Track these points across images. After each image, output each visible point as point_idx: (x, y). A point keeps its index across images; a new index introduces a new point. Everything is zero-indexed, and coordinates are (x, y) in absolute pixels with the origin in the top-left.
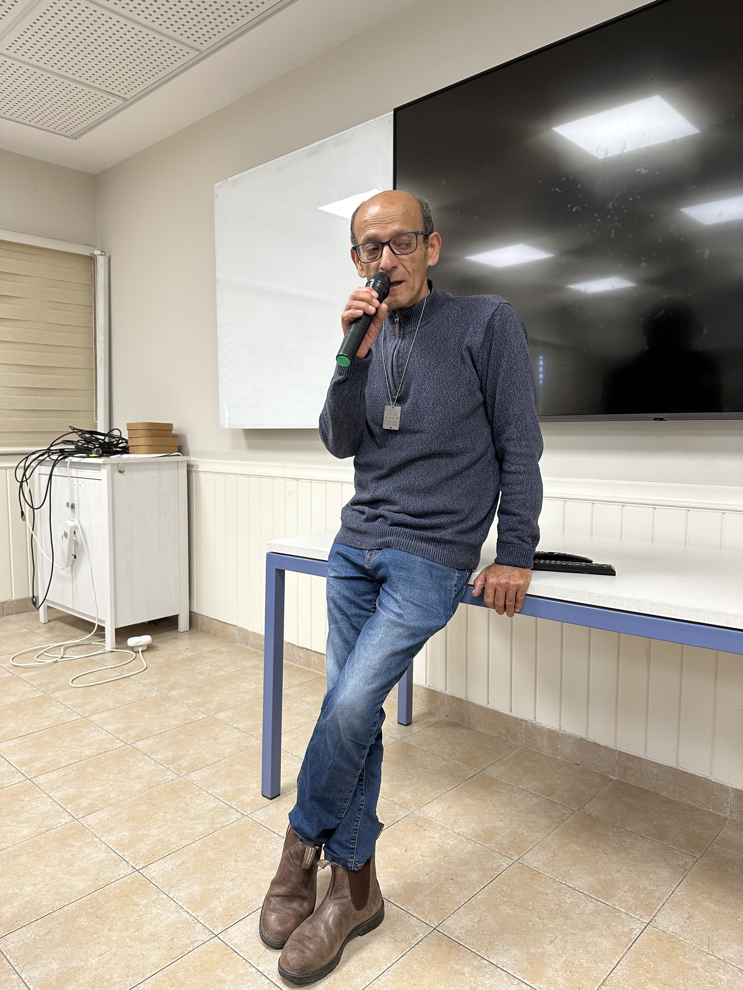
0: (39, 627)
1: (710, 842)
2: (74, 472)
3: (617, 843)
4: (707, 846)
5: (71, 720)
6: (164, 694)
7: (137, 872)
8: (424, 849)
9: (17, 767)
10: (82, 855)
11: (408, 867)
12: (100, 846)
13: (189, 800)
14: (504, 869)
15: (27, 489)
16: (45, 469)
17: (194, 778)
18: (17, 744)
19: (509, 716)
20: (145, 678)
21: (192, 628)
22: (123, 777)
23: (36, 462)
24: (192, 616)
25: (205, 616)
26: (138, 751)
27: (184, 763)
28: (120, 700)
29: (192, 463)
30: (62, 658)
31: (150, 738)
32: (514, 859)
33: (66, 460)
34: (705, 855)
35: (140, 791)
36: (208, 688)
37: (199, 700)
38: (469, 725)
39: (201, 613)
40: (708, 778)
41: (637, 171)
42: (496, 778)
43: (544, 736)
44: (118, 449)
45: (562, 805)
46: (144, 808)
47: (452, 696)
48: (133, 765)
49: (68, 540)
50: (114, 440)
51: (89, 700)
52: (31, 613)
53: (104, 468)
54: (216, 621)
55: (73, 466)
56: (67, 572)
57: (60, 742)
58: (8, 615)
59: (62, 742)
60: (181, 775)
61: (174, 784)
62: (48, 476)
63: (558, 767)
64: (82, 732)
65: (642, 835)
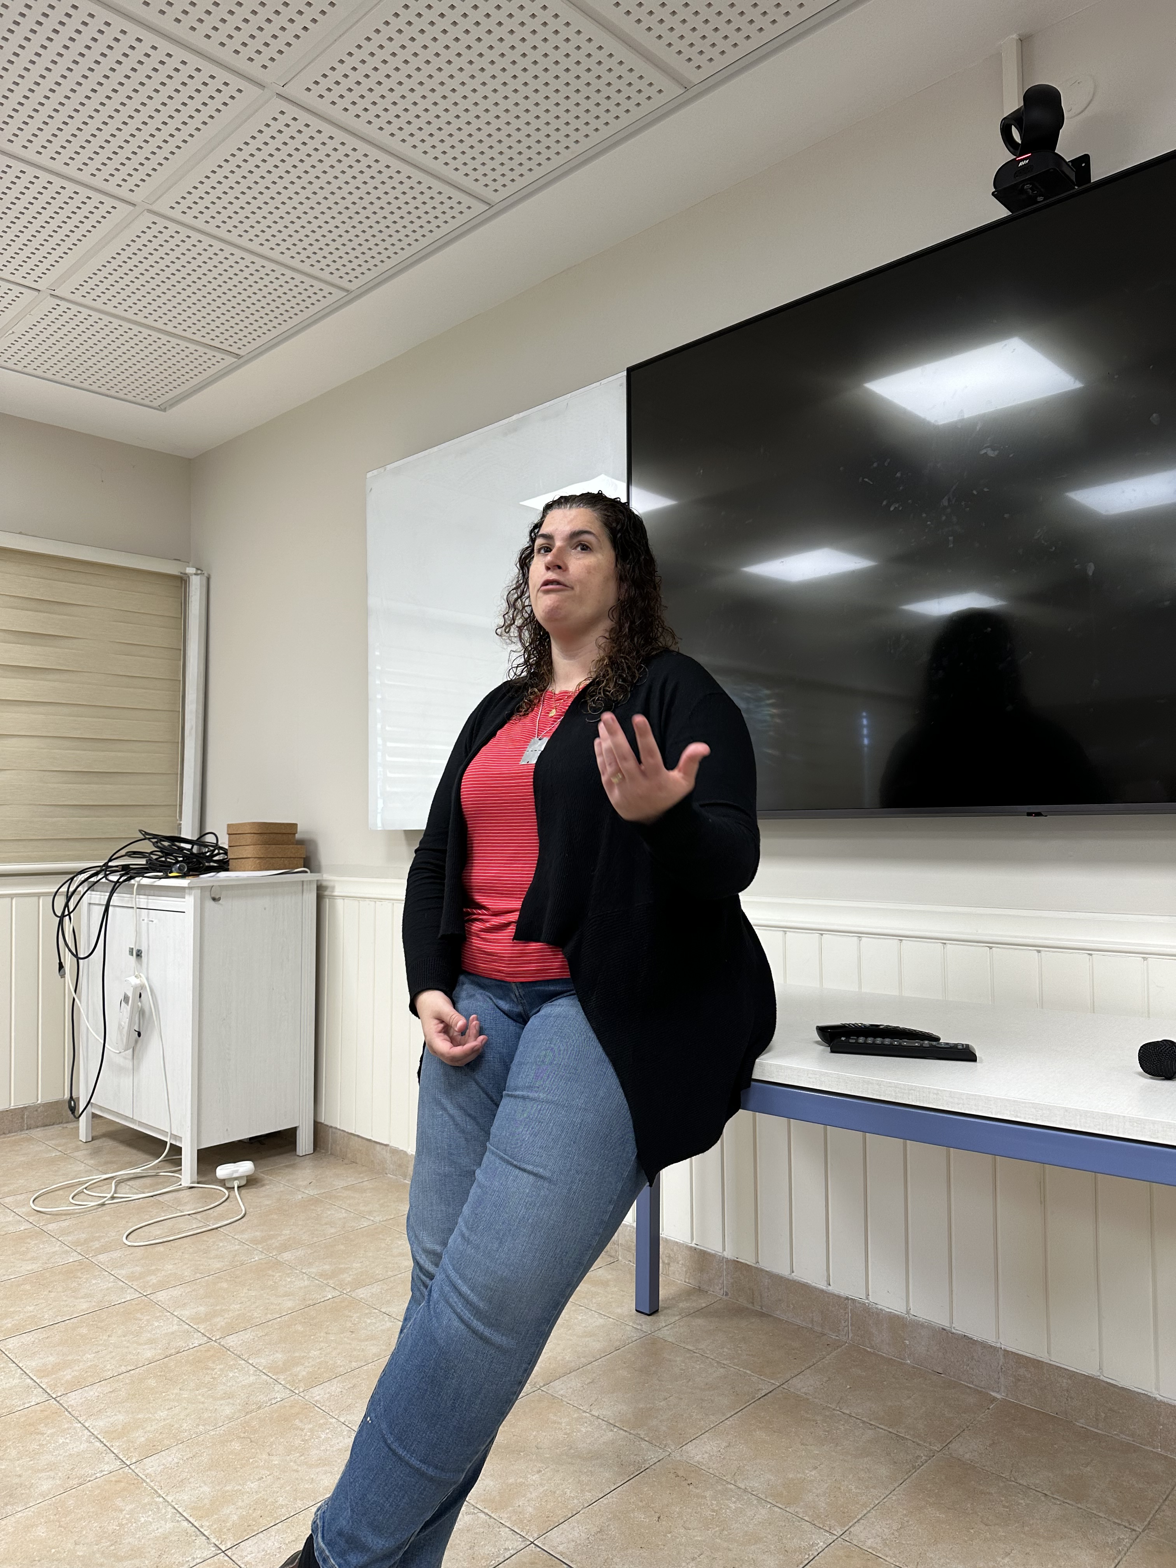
0: (77, 1149)
1: (1159, 1504)
2: (143, 901)
3: (1004, 1506)
4: (1153, 1512)
5: (123, 1301)
6: (272, 1257)
7: (222, 1554)
8: (688, 1517)
9: (34, 1378)
10: (134, 1525)
11: (662, 1547)
12: (164, 1511)
13: (308, 1434)
14: (820, 1550)
15: (69, 927)
16: (99, 897)
17: (318, 1397)
18: (37, 1341)
19: (826, 1292)
20: (242, 1232)
21: (318, 1149)
22: (203, 1395)
23: (85, 886)
24: (318, 1129)
25: (339, 1130)
26: (229, 1352)
27: (302, 1371)
28: (202, 1267)
29: (324, 884)
30: (113, 1198)
31: (249, 1331)
32: (836, 1533)
33: (132, 882)
34: (1150, 1527)
35: (230, 1419)
36: (342, 1247)
37: (327, 1267)
38: (761, 1309)
39: (334, 1125)
40: (1149, 1394)
41: (983, 452)
42: (805, 1396)
43: (882, 1325)
44: (212, 864)
45: (914, 1442)
46: (236, 1446)
47: (734, 1260)
48: (220, 1375)
49: (129, 1008)
50: (207, 850)
51: (153, 1268)
52: (65, 1125)
53: (190, 894)
54: (356, 1138)
55: (142, 892)
56: (125, 1058)
57: (105, 1337)
58: (29, 1128)
59: (109, 1336)
60: (297, 1392)
61: (285, 1407)
62: (104, 908)
63: (906, 1377)
64: (141, 1320)
65: (1045, 1492)
